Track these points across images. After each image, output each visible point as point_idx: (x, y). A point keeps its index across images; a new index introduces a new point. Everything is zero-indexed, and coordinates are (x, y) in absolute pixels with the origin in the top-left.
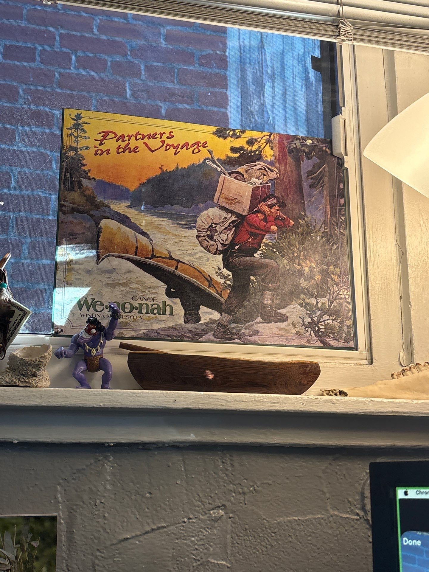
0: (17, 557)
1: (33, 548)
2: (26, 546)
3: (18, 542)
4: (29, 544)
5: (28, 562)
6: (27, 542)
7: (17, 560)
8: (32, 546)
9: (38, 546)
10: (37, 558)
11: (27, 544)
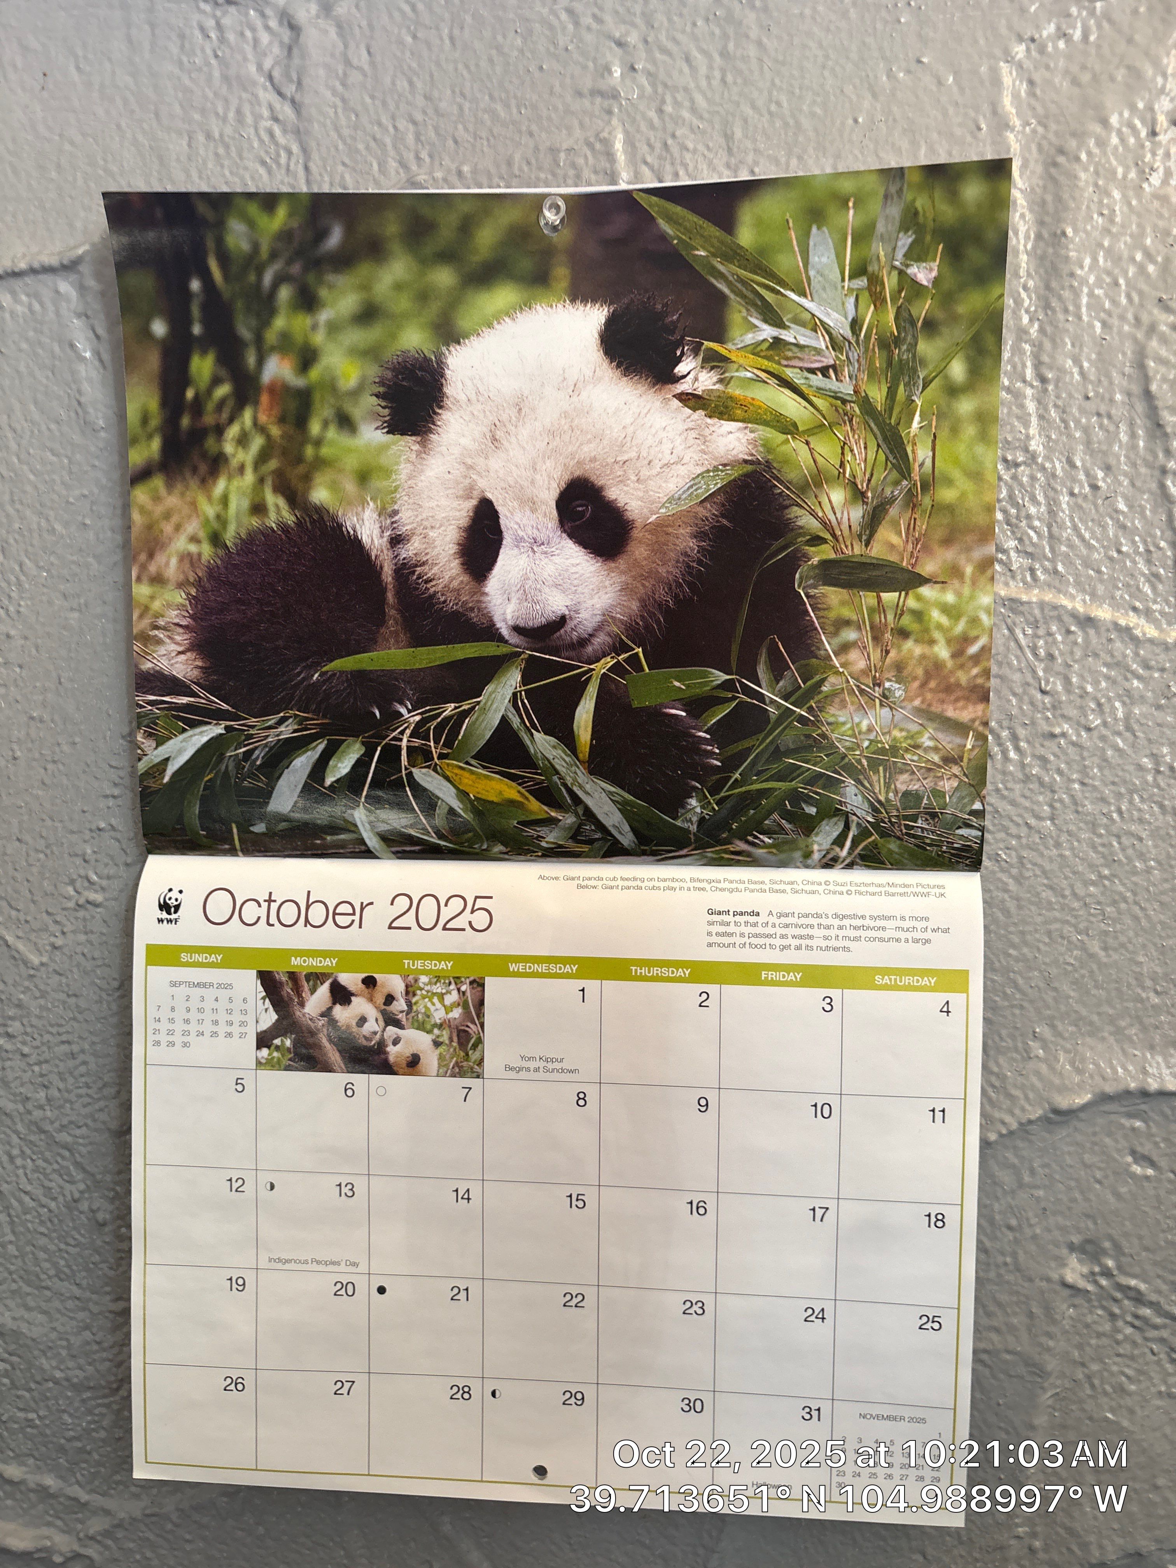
0: (855, 325)
1: (916, 289)
2: (890, 282)
3: (859, 270)
4: (901, 273)
5: (897, 341)
6: (894, 267)
7: (858, 336)
8: (915, 282)
9: (936, 281)
10: (930, 326)
11: (895, 274)
